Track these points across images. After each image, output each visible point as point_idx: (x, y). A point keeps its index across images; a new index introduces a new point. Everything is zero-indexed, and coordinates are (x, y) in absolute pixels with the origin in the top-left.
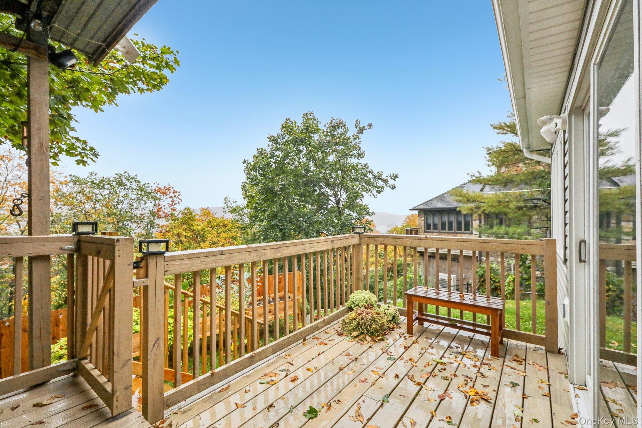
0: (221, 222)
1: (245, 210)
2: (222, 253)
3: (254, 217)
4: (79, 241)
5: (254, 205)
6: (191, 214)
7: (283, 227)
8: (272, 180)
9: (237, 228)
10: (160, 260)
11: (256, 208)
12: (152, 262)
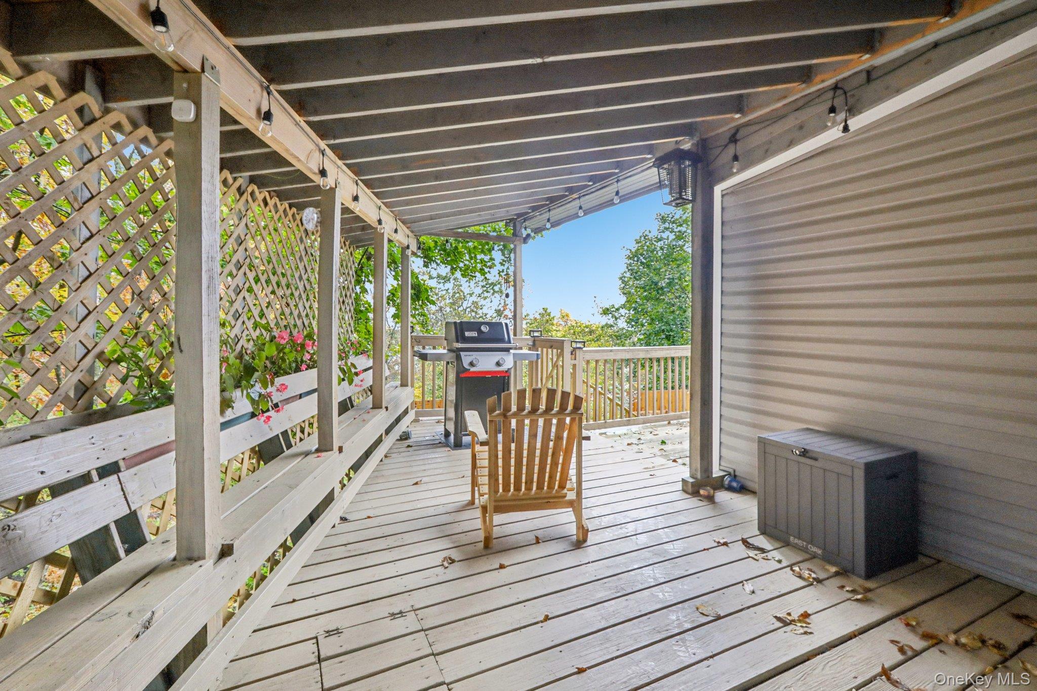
0: (587, 327)
1: (623, 311)
2: (611, 351)
3: (632, 320)
4: (534, 341)
5: (633, 305)
6: (549, 316)
7: (672, 334)
8: (657, 271)
9: (610, 336)
10: (581, 352)
11: (635, 309)
12: (578, 351)
